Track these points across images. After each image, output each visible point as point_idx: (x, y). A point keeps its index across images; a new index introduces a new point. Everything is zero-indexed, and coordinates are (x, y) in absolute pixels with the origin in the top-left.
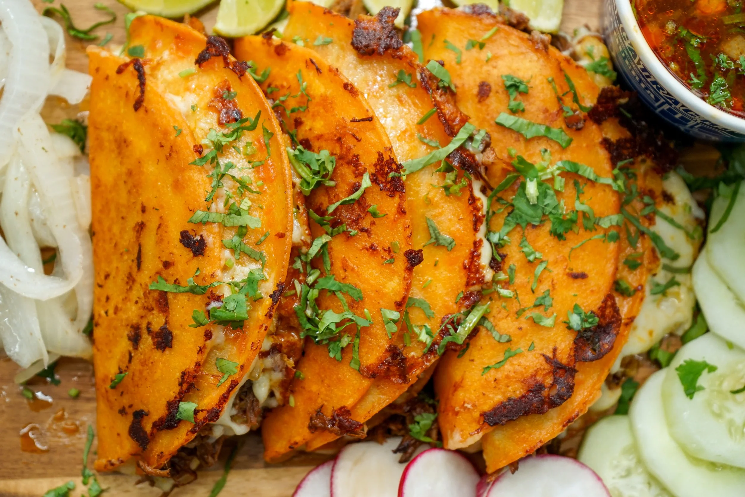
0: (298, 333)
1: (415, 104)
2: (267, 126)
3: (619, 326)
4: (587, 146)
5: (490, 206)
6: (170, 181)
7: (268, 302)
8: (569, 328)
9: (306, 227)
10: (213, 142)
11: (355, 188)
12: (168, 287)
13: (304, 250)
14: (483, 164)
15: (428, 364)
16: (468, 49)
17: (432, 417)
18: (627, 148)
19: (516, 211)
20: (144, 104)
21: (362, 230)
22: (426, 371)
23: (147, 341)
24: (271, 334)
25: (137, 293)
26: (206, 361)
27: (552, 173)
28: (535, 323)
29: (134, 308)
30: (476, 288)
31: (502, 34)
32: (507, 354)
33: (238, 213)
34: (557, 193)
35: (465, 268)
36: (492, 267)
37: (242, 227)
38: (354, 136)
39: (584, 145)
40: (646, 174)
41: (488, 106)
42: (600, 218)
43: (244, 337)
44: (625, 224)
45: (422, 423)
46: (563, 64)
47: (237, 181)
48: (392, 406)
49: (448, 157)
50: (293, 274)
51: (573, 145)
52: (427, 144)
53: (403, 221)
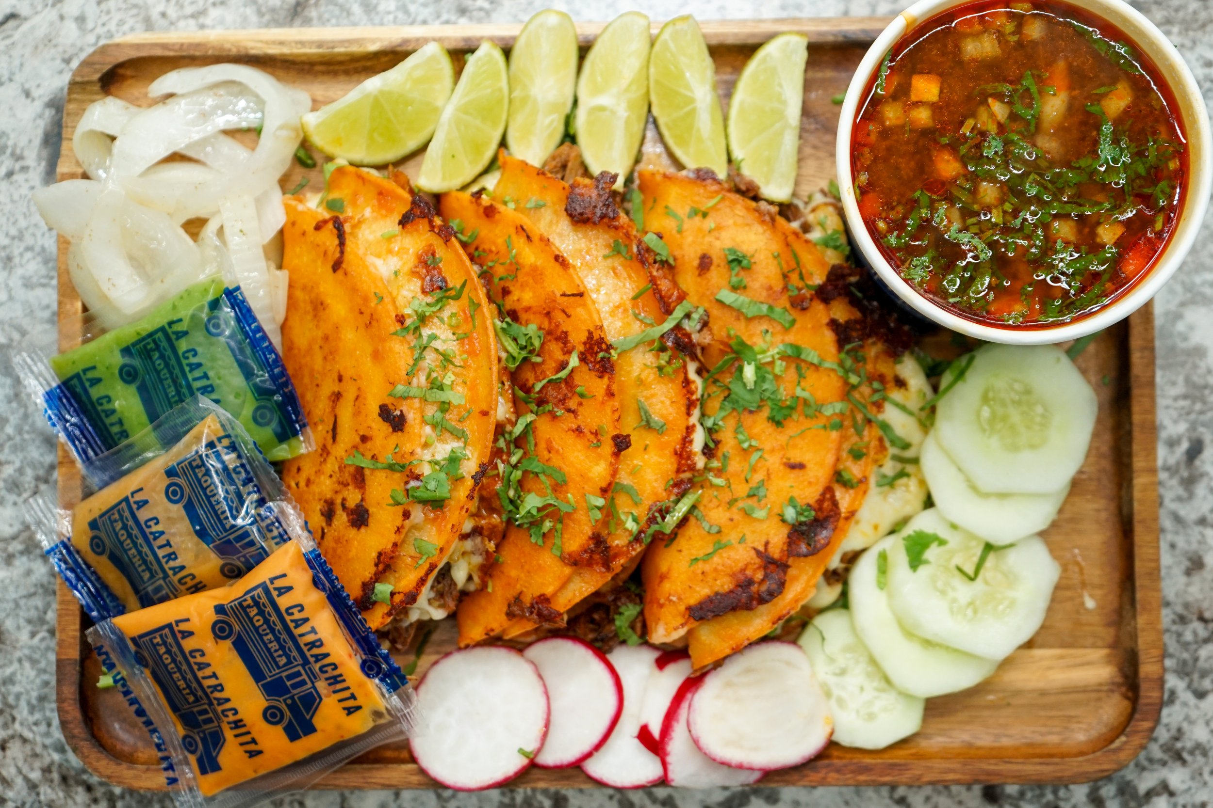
0: (500, 515)
1: (630, 277)
2: (472, 295)
3: (838, 521)
4: (813, 327)
5: (705, 388)
6: (369, 349)
7: (470, 483)
8: (783, 521)
9: (510, 405)
10: (416, 312)
11: (563, 366)
12: (365, 463)
13: (508, 428)
14: (699, 344)
15: (634, 553)
16: (690, 216)
17: (638, 609)
18: (857, 330)
19: (733, 396)
20: (344, 266)
21: (569, 410)
22: (632, 559)
23: (341, 518)
24: (473, 515)
25: (331, 466)
26: (403, 541)
27: (773, 357)
28: (747, 514)
29: (328, 482)
30: (687, 475)
31: (727, 203)
32: (717, 546)
33: (441, 388)
34: (777, 377)
35: (676, 453)
36: (704, 454)
37: (444, 402)
38: (564, 311)
39: (810, 326)
40: (877, 357)
41: (709, 281)
42: (822, 405)
43: (444, 518)
44: (852, 411)
45: (627, 613)
46: (791, 238)
47: (441, 354)
48: (596, 594)
49: (662, 336)
50: (497, 453)
51: (797, 326)
52: (641, 321)
53: (611, 403)
